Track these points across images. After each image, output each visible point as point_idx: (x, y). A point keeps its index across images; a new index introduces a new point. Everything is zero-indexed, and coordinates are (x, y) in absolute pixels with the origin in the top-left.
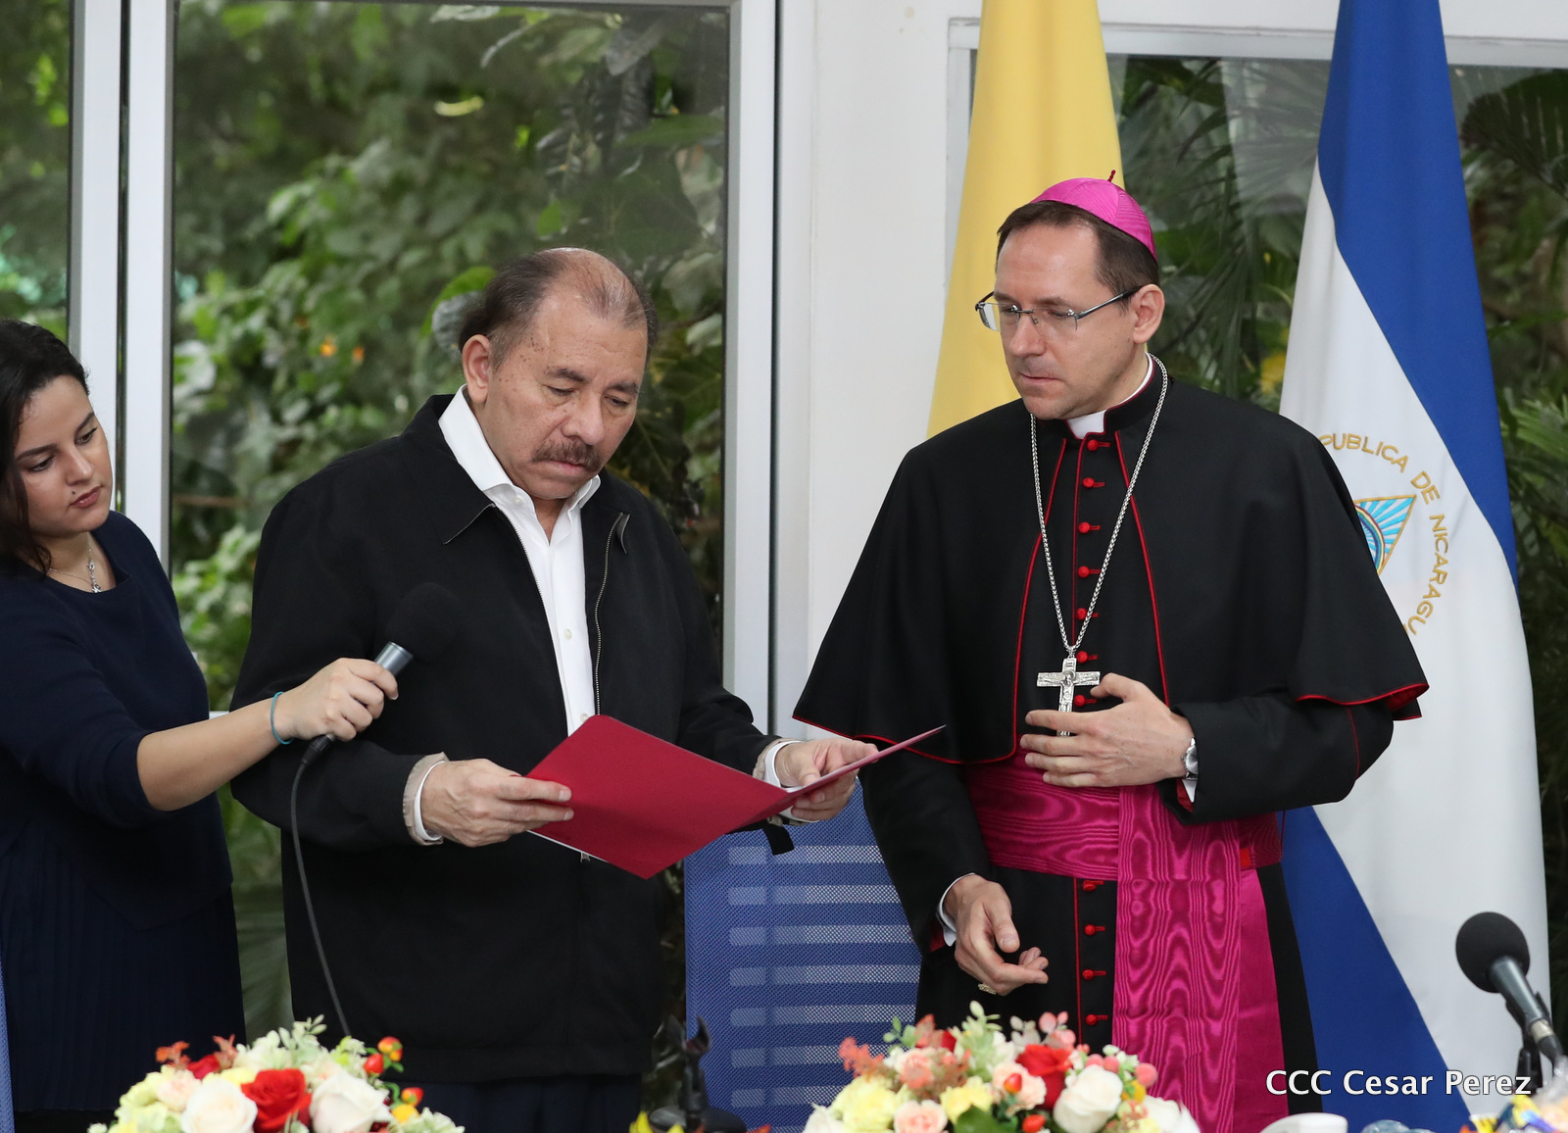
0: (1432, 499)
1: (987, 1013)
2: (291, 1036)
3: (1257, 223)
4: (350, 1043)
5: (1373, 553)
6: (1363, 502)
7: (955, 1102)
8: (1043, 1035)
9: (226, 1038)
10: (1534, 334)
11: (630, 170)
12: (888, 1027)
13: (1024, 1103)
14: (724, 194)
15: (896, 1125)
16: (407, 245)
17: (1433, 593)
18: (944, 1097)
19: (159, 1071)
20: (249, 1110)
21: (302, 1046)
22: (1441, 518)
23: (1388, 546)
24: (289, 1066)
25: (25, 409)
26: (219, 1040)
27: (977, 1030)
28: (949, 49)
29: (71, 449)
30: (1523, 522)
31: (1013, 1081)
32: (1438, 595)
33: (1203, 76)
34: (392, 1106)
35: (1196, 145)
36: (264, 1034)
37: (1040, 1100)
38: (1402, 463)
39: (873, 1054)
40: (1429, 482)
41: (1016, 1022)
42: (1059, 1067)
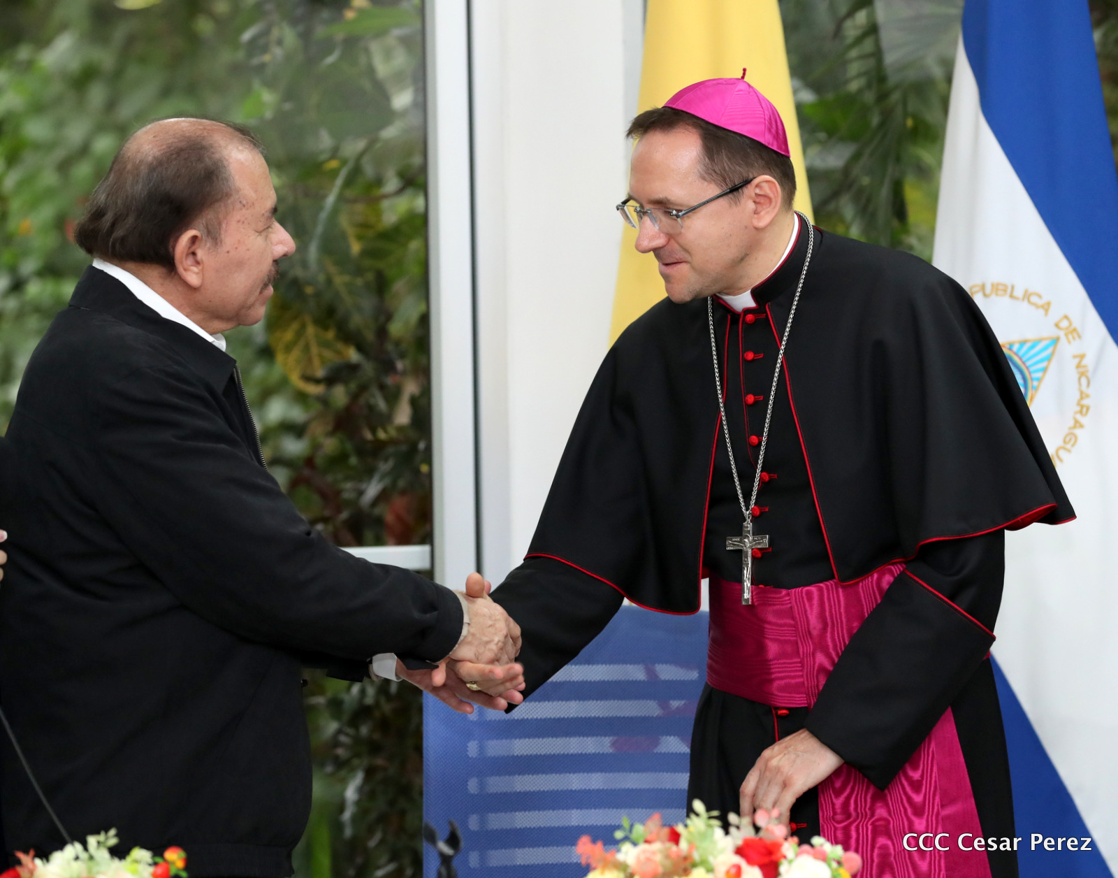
0: (1074, 338)
2: (86, 848)
4: (139, 853)
6: (1011, 345)
8: (757, 829)
9: (26, 852)
11: (331, 60)
12: (619, 827)
17: (1078, 425)
21: (96, 859)
23: (1035, 383)
26: (21, 856)
27: (699, 825)
31: (733, 871)
32: (1082, 426)
35: (847, 23)
38: (1046, 307)
39: (606, 850)
40: (1071, 324)
42: (774, 858)
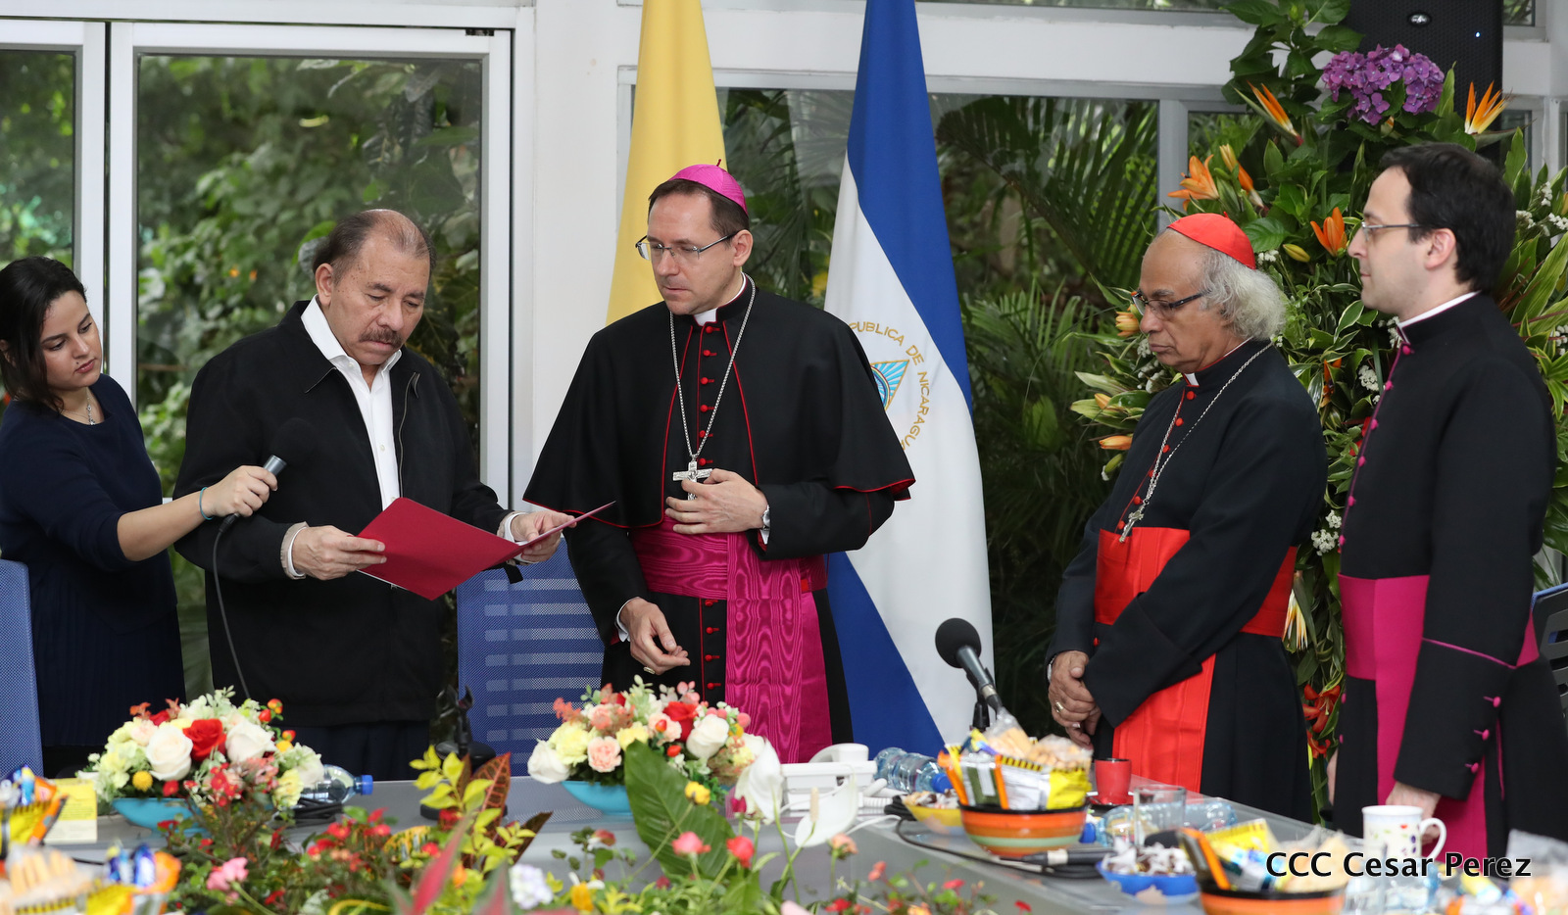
0: (919, 362)
1: (644, 683)
2: (214, 699)
3: (810, 192)
4: (250, 703)
5: (882, 396)
6: (876, 365)
7: (625, 737)
8: (679, 696)
9: (174, 700)
10: (982, 259)
11: (421, 161)
12: (584, 691)
13: (668, 738)
14: (479, 176)
15: (589, 752)
16: (283, 208)
17: (920, 421)
18: (618, 734)
19: (132, 720)
20: (188, 744)
21: (221, 705)
22: (925, 374)
23: (892, 391)
24: (212, 717)
25: (47, 312)
26: (169, 701)
27: (639, 692)
28: (618, 85)
29: (76, 336)
30: (976, 376)
31: (661, 724)
32: (923, 421)
33: (775, 100)
34: (277, 742)
35: (770, 144)
36: (197, 698)
37: (678, 736)
38: (901, 340)
39: (574, 708)
40: (917, 353)
41: (662, 688)
42: (690, 716)
